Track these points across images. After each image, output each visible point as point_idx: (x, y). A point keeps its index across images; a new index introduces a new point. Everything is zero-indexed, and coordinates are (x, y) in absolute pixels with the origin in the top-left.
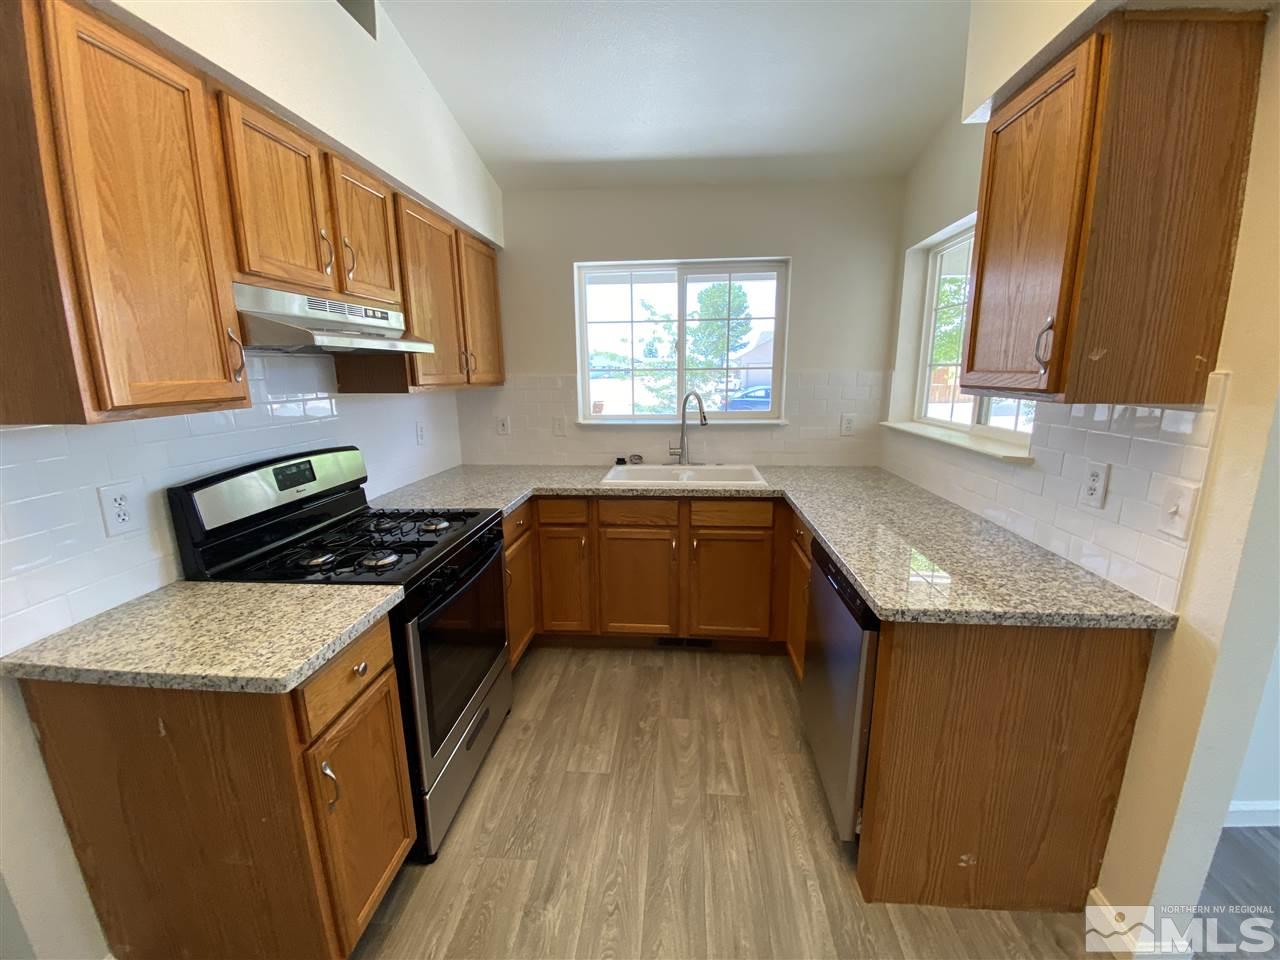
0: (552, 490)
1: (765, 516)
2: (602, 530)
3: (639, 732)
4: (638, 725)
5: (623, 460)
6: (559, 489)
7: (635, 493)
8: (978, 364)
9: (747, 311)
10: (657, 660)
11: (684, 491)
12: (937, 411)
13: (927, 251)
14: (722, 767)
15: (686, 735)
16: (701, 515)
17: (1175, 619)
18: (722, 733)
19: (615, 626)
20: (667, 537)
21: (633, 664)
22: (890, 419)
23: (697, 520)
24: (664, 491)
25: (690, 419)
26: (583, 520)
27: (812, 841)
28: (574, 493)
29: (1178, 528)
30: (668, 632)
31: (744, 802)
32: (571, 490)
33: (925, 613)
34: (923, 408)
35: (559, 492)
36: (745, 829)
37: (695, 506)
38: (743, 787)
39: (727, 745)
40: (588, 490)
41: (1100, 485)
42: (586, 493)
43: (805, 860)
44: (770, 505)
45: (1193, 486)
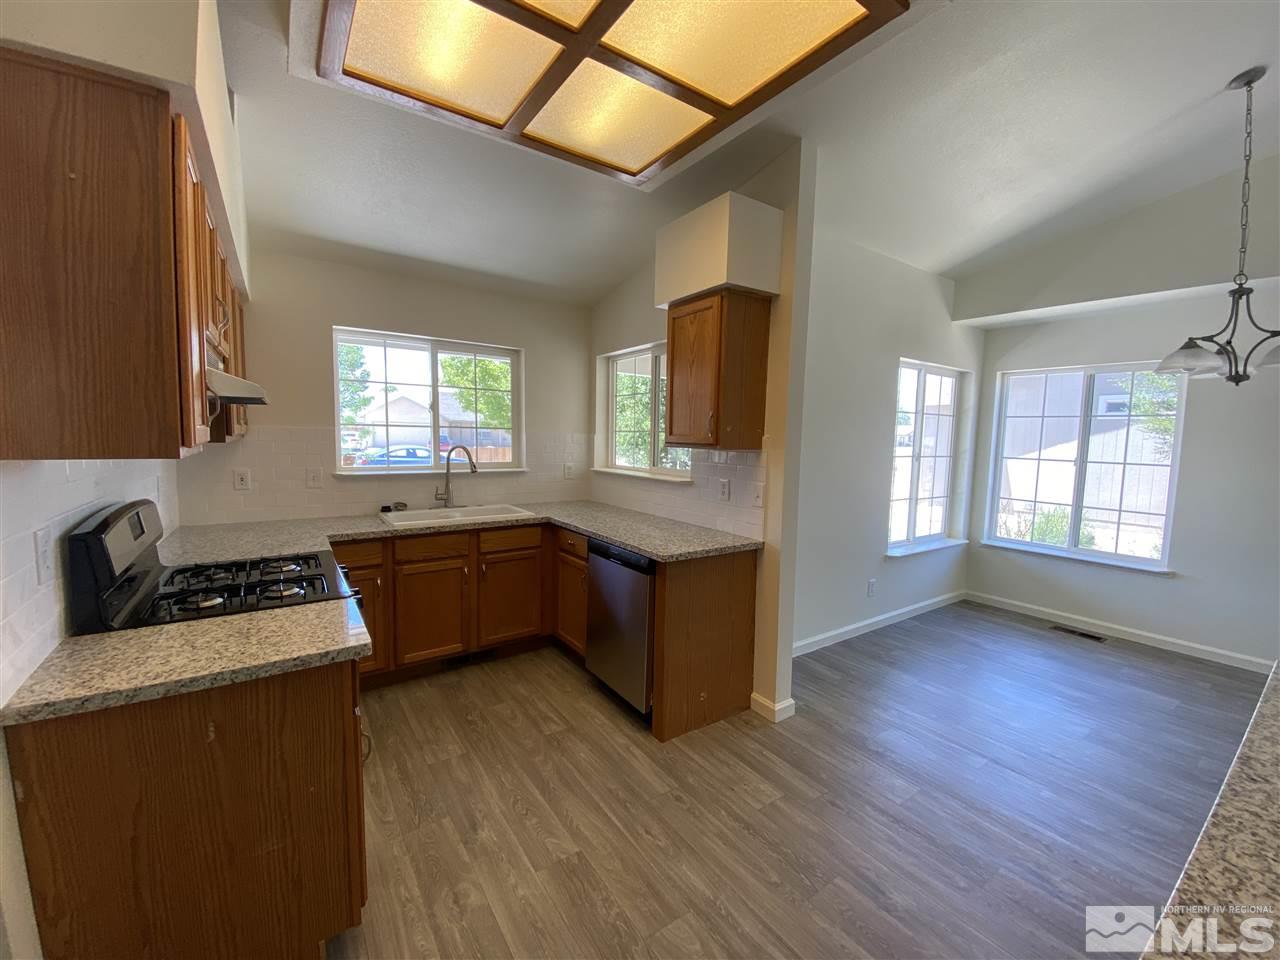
0: (348, 535)
1: (535, 537)
2: (397, 568)
3: (470, 723)
4: (467, 720)
5: (389, 507)
6: (356, 534)
7: (432, 530)
8: (675, 430)
9: (364, 367)
10: (452, 678)
11: (475, 524)
12: (621, 461)
13: (609, 358)
14: (547, 719)
15: (509, 711)
16: (489, 543)
17: (764, 543)
18: (533, 700)
19: (411, 657)
20: (459, 566)
21: (429, 685)
22: (595, 465)
23: (485, 548)
24: (458, 526)
25: (454, 469)
26: (378, 561)
27: (621, 730)
28: (372, 536)
29: (760, 502)
30: (460, 650)
31: (572, 729)
32: (369, 533)
33: (681, 555)
34: (613, 459)
35: (355, 537)
36: (581, 741)
37: (483, 535)
38: (567, 722)
39: (542, 706)
40: (386, 532)
41: (726, 490)
42: (384, 535)
43: (622, 740)
44: (539, 529)
45: (762, 484)
